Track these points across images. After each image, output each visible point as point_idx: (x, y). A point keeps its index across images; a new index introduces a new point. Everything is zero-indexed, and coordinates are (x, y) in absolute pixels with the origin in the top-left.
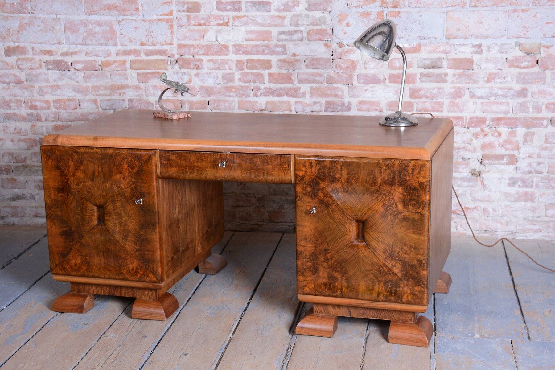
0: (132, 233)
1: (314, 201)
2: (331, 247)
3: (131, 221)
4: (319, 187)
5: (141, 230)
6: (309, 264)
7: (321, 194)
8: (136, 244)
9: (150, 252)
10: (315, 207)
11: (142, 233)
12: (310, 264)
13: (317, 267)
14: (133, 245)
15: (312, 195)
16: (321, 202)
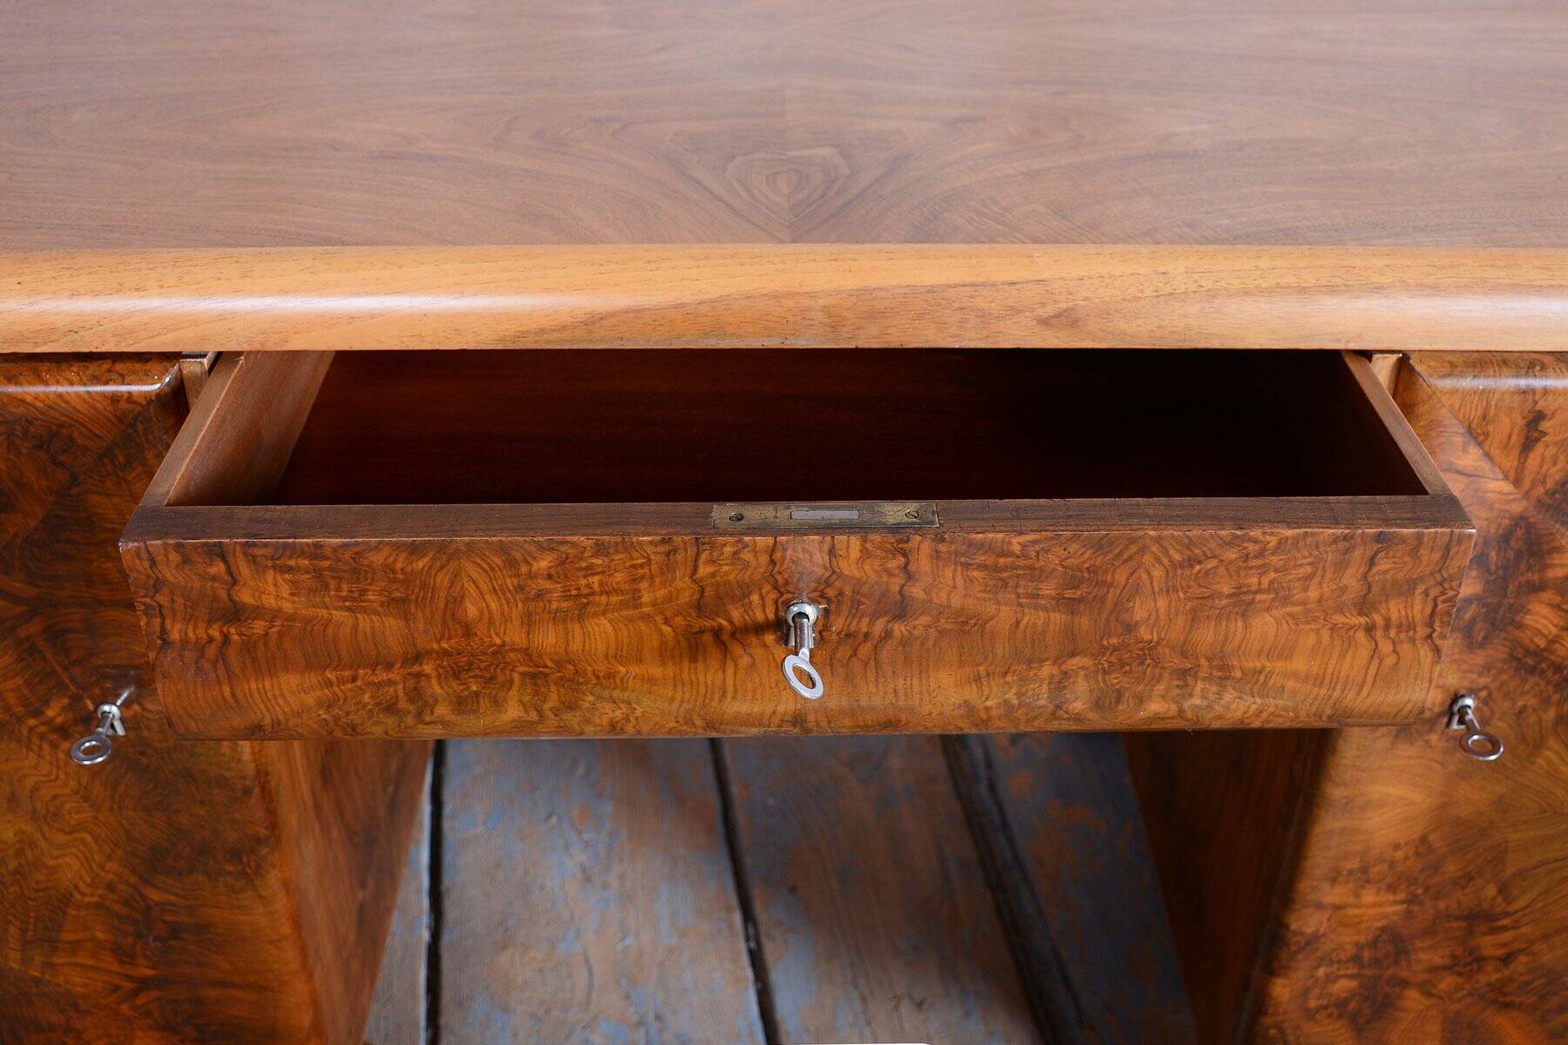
0: (89, 906)
1: (1479, 658)
2: (1521, 903)
3: (61, 838)
4: (1544, 567)
5: (149, 883)
6: (1343, 986)
7: (1545, 611)
8: (125, 956)
9: (238, 994)
10: (1472, 692)
11: (154, 895)
12: (1353, 984)
13: (1387, 996)
14: (109, 962)
15: (1473, 622)
16: (1530, 661)
